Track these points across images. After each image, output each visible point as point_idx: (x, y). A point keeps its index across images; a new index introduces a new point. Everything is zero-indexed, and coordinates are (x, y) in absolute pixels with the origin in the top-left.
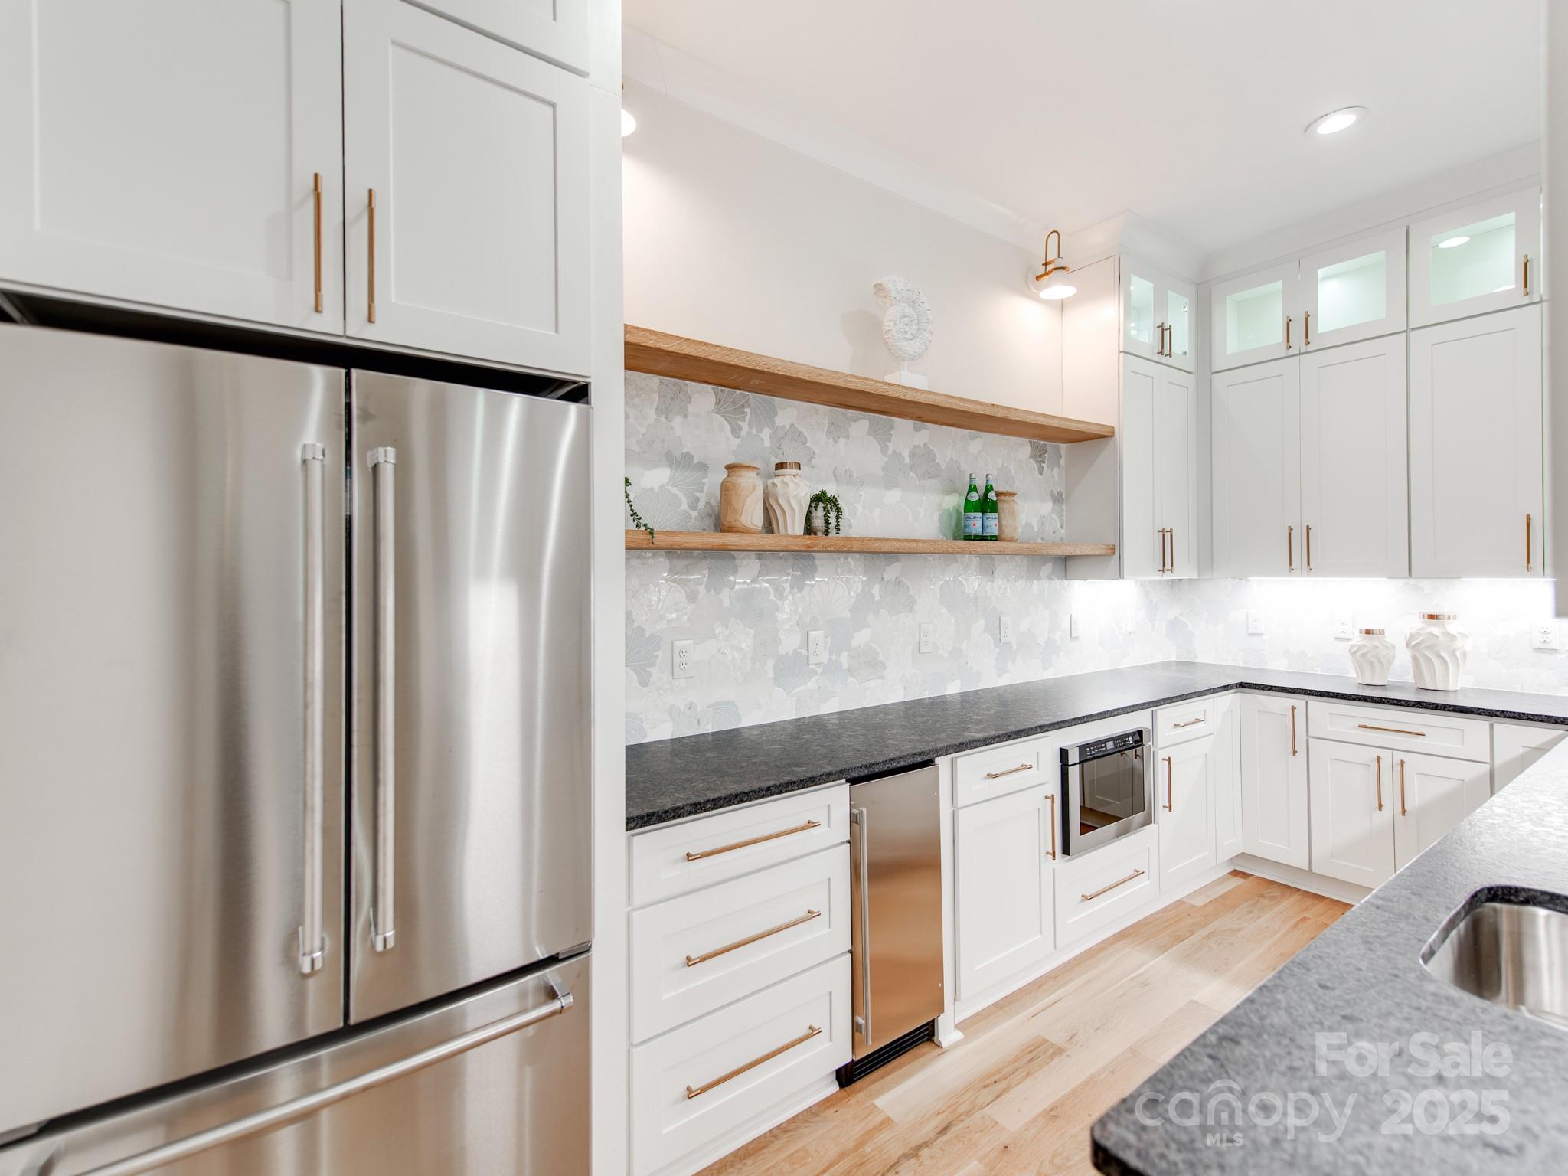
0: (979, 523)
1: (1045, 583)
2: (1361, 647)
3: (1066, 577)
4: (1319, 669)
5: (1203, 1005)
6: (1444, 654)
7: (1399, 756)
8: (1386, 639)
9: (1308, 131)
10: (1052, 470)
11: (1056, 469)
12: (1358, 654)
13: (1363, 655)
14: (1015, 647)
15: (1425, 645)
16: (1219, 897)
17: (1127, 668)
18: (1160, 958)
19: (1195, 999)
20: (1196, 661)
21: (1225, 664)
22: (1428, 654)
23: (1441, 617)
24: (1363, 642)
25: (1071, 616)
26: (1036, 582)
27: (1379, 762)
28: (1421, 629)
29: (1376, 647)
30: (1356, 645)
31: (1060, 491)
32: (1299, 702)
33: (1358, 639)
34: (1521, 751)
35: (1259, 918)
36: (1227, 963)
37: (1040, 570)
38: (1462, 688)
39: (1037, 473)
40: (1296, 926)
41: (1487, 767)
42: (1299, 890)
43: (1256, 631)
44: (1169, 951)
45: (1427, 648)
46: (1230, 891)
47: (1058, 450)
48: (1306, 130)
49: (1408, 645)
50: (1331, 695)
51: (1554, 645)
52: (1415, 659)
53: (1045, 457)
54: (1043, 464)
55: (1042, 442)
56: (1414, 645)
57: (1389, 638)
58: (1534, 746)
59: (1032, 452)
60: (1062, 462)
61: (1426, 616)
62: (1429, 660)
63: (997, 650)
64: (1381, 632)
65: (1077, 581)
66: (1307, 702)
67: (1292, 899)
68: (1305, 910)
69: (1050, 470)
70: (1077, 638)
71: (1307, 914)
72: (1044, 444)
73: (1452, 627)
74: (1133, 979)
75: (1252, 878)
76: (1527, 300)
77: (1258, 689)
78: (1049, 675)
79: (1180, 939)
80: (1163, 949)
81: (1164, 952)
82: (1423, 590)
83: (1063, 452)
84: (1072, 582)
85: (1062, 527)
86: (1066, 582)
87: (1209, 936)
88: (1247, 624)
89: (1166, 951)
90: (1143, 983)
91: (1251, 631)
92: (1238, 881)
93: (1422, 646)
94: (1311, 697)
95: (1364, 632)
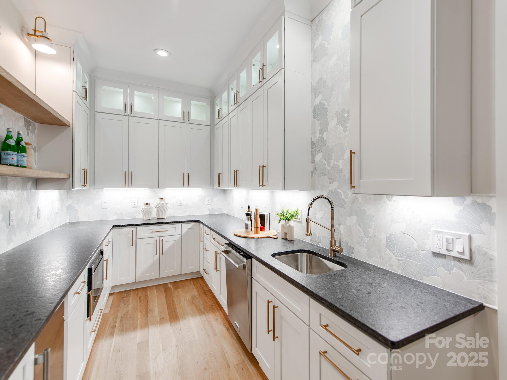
0: (15, 158)
1: (29, 191)
2: (146, 209)
3: (37, 189)
4: (127, 217)
5: (142, 342)
6: (165, 209)
7: (161, 238)
8: (151, 206)
9: (155, 51)
10: (32, 135)
11: (34, 135)
12: (145, 211)
13: (146, 211)
14: (16, 227)
15: (161, 206)
16: (111, 305)
17: (57, 228)
18: (114, 338)
19: (138, 342)
20: (79, 221)
21: (92, 220)
22: (162, 209)
23: (163, 199)
24: (146, 207)
25: (38, 207)
26: (25, 191)
27: (157, 241)
28: (160, 202)
29: (150, 208)
30: (144, 208)
31: (35, 146)
32: (133, 228)
33: (143, 207)
34: (187, 230)
35: (129, 304)
36: (135, 324)
37: (27, 185)
38: (167, 217)
39: (26, 135)
40: (140, 301)
41: (180, 236)
42: (131, 290)
43: (105, 207)
44: (115, 334)
45: (161, 207)
46: (112, 302)
47: (34, 125)
48: (155, 50)
49: (156, 207)
50: (144, 224)
51: (182, 204)
52: (158, 211)
53: (30, 127)
54: (29, 131)
55: (29, 119)
56: (158, 207)
57: (151, 205)
58: (189, 228)
59: (25, 123)
60: (36, 131)
61: (160, 199)
62: (161, 210)
63: (8, 230)
64: (150, 204)
65: (40, 190)
66: (136, 228)
67: (131, 294)
68: (138, 295)
69: (31, 134)
70: (40, 218)
71: (140, 296)
72: (29, 120)
73: (166, 201)
74: (113, 353)
75: (114, 294)
76: (183, 121)
77: (120, 227)
78: (29, 239)
79: (114, 327)
80: (112, 334)
81: (114, 335)
82: (156, 191)
83: (36, 126)
84: (38, 191)
85: (35, 164)
86: (37, 191)
87: (122, 320)
88: (102, 205)
89: (114, 334)
90: (118, 351)
91: (103, 207)
92: (112, 297)
93: (160, 207)
94: (137, 226)
95: (145, 204)
